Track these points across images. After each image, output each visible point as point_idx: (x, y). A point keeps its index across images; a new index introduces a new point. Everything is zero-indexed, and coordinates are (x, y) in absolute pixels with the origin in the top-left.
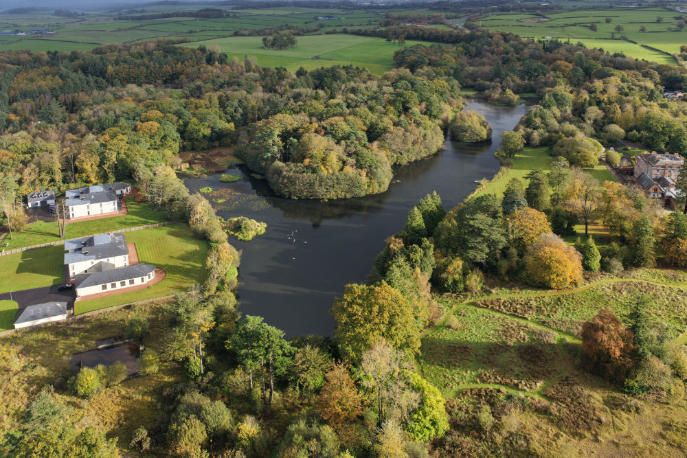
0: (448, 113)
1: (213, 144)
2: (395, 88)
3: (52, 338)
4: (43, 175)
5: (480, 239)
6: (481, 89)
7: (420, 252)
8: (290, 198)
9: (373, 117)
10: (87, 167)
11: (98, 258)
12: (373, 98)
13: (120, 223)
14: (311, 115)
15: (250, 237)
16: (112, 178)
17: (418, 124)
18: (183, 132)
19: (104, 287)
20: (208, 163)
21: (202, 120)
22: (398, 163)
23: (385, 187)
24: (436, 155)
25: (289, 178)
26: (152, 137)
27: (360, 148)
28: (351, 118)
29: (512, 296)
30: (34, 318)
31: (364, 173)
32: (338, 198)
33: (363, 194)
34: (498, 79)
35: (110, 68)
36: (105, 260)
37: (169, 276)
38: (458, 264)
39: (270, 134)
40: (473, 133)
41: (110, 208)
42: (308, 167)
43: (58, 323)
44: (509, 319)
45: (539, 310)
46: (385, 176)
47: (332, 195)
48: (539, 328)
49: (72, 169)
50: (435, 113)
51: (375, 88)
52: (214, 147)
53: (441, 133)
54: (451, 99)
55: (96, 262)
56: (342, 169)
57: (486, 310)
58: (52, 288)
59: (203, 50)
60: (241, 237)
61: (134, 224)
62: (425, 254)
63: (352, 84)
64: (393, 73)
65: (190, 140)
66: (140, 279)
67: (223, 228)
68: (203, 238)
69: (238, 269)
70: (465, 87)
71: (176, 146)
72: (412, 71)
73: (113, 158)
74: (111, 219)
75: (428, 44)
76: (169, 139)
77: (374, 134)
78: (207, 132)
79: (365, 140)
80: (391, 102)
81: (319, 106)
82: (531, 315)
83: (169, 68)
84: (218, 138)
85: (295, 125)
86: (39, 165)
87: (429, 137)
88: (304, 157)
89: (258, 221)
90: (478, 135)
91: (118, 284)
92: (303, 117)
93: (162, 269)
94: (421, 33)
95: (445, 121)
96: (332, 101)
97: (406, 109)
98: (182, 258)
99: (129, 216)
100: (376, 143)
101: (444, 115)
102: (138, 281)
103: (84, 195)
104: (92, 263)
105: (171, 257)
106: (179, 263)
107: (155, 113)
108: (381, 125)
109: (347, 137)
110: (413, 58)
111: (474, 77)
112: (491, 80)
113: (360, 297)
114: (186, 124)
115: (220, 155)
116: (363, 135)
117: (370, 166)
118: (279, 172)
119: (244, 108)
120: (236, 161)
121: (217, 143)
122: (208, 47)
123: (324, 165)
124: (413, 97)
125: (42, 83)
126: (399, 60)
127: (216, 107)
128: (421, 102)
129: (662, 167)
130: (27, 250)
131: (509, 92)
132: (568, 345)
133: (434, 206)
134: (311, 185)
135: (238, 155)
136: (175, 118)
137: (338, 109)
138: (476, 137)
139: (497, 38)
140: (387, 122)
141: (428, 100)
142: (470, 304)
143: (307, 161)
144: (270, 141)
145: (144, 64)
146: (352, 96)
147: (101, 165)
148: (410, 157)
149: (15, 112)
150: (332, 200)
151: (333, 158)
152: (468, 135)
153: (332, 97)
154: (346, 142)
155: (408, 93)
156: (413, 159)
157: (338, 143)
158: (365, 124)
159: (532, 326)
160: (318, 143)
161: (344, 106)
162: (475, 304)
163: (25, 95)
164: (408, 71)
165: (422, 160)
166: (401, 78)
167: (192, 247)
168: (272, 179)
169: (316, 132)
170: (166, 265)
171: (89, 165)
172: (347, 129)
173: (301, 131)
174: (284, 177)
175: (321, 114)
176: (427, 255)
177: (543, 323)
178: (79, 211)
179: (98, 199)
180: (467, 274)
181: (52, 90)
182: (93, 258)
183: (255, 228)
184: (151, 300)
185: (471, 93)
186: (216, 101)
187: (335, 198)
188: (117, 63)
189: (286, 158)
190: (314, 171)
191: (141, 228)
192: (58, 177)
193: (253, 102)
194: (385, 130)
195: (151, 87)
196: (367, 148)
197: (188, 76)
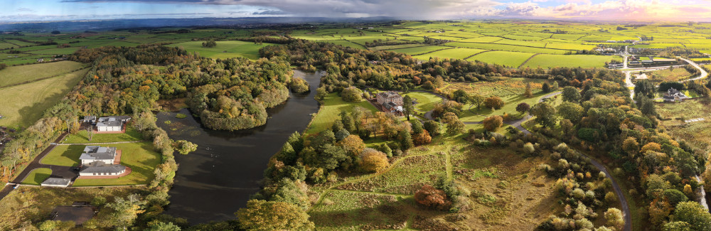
0: (288, 79)
1: (175, 97)
2: (262, 68)
3: (54, 195)
4: (93, 108)
5: (332, 159)
6: (299, 65)
7: (297, 171)
8: (212, 129)
9: (254, 85)
10: (113, 107)
12: (253, 74)
13: (119, 137)
14: (223, 84)
15: (187, 153)
16: (123, 113)
17: (277, 88)
18: (160, 91)
20: (172, 107)
21: (170, 85)
22: (269, 108)
23: (264, 122)
24: (286, 101)
25: (211, 120)
26: (145, 94)
27: (249, 102)
28: (243, 86)
29: (356, 180)
30: (50, 183)
31: (253, 117)
32: (239, 129)
33: (253, 127)
34: (305, 60)
35: (138, 57)
36: (101, 160)
37: (134, 173)
38: (321, 171)
39: (203, 95)
40: (302, 89)
41: (117, 129)
42: (221, 114)
43: (61, 188)
44: (362, 194)
45: (376, 185)
46: (264, 116)
47: (236, 128)
48: (382, 195)
49: (105, 107)
50: (282, 79)
51: (253, 69)
52: (175, 99)
53: (288, 90)
54: (288, 71)
55: (95, 161)
56: (240, 115)
57: (345, 191)
58: (71, 167)
59: (177, 48)
60: (181, 152)
61: (126, 139)
62: (300, 171)
63: (242, 67)
64: (261, 60)
65: (164, 94)
67: (172, 146)
68: (159, 152)
69: (176, 172)
70: (292, 65)
71: (157, 97)
72: (269, 59)
73: (124, 104)
74: (116, 134)
75: (271, 45)
76: (153, 94)
77: (255, 94)
78: (173, 91)
79: (251, 98)
80: (262, 76)
81: (226, 79)
82: (374, 189)
83: (162, 57)
84: (178, 94)
85: (215, 90)
86: (92, 104)
87: (282, 93)
88: (220, 108)
89: (193, 143)
90: (304, 89)
92: (219, 85)
93: (131, 168)
95: (288, 83)
96: (233, 77)
97: (269, 79)
98: (144, 163)
99: (125, 134)
100: (257, 99)
101: (287, 80)
102: (113, 174)
103: (106, 122)
105: (138, 162)
106: (141, 166)
107: (149, 81)
108: (259, 89)
109: (241, 97)
110: (268, 52)
111: (295, 60)
112: (302, 61)
113: (260, 211)
114: (163, 87)
115: (177, 102)
116: (249, 95)
117: (256, 113)
118: (206, 116)
119: (191, 79)
120: (186, 106)
121: (177, 96)
122: (179, 48)
123: (231, 113)
124: (272, 72)
125: (110, 62)
126: (262, 54)
127: (178, 79)
128: (276, 74)
130: (71, 145)
131: (311, 66)
132: (404, 200)
133: (297, 138)
134: (224, 124)
135: (187, 103)
136: (157, 84)
137: (237, 82)
139: (300, 42)
140: (261, 87)
141: (278, 73)
142: (333, 189)
143: (221, 111)
144: (202, 100)
145: (151, 55)
146: (242, 73)
147: (118, 106)
148: (274, 104)
149: (97, 74)
150: (236, 130)
151: (235, 109)
152: (300, 89)
153: (233, 74)
155: (269, 71)
156: (276, 105)
157: (237, 100)
158: (250, 89)
159: (378, 195)
160: (227, 101)
161: (239, 78)
162: (336, 188)
163: (102, 67)
164: (266, 59)
165: (281, 104)
166: (264, 63)
167: (151, 156)
168: (203, 119)
169: (226, 95)
170: (133, 166)
171: (113, 106)
172: (242, 93)
173: (218, 93)
174: (209, 119)
175: (228, 84)
176: (301, 171)
177: (383, 192)
178: (102, 128)
179: (112, 124)
180: (327, 174)
181: (113, 66)
183: (190, 147)
185: (295, 67)
186: (178, 75)
188: (141, 54)
189: (210, 107)
190: (225, 117)
191: (129, 142)
192: (100, 110)
193: (195, 76)
194: (261, 92)
195: (152, 66)
196: (252, 102)
197: (169, 60)
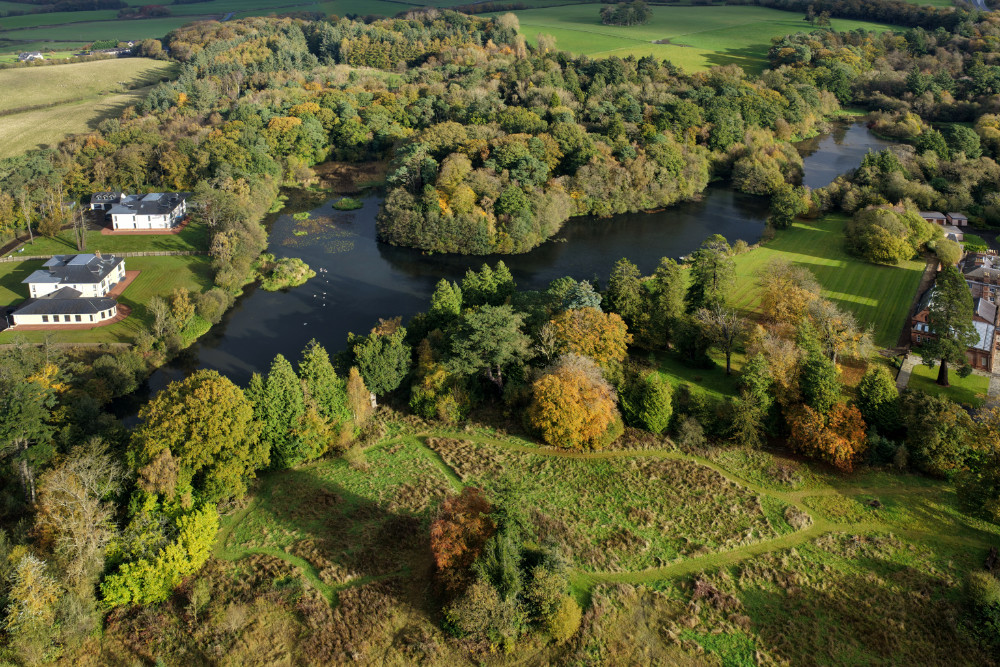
1: (373, 155)
11: (62, 282)
13: (155, 243)
15: (277, 288)
18: (337, 136)
19: (45, 319)
20: (344, 181)
22: (594, 213)
28: (540, 137)
32: (448, 252)
34: (910, 95)
35: (345, 42)
36: (71, 286)
37: (128, 319)
38: (440, 375)
44: (439, 473)
47: (440, 247)
50: (724, 141)
52: (375, 159)
54: (782, 121)
55: (61, 286)
57: (427, 453)
58: (4, 308)
61: (168, 248)
65: (343, 147)
66: (88, 315)
67: (258, 270)
68: (213, 277)
70: (853, 104)
76: (303, 141)
78: (367, 138)
79: (541, 171)
80: (655, 119)
83: (421, 45)
84: (381, 148)
89: (308, 269)
90: (766, 185)
91: (62, 317)
94: (872, 8)
96: (556, 110)
99: (175, 237)
100: (563, 179)
102: (85, 318)
103: (135, 204)
104: (56, 287)
107: (309, 107)
109: (514, 165)
110: (790, 50)
112: (899, 95)
114: (343, 123)
116: (540, 165)
117: (513, 212)
121: (379, 155)
123: (448, 202)
124: (691, 113)
129: (977, 280)
130: (30, 260)
131: (911, 118)
136: (332, 115)
138: (761, 188)
142: (420, 438)
148: (616, 207)
150: (440, 253)
152: (747, 182)
154: (510, 173)
156: (625, 210)
158: (561, 148)
172: (522, 153)
173: (460, 148)
178: (125, 222)
179: (149, 209)
181: (249, 65)
182: (55, 281)
183: (297, 276)
184: (71, 345)
187: (443, 252)
190: (425, 209)
191: (168, 253)
197: (437, 57)
